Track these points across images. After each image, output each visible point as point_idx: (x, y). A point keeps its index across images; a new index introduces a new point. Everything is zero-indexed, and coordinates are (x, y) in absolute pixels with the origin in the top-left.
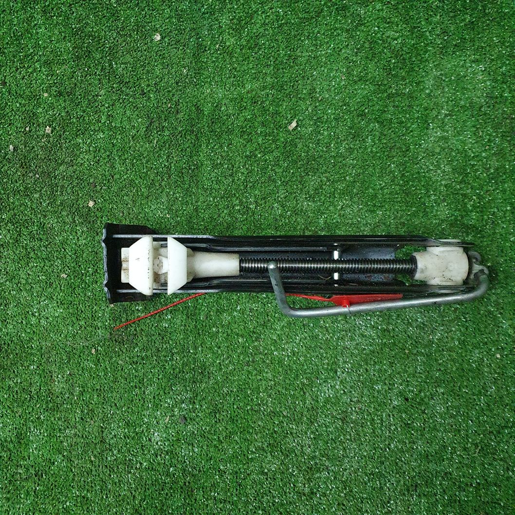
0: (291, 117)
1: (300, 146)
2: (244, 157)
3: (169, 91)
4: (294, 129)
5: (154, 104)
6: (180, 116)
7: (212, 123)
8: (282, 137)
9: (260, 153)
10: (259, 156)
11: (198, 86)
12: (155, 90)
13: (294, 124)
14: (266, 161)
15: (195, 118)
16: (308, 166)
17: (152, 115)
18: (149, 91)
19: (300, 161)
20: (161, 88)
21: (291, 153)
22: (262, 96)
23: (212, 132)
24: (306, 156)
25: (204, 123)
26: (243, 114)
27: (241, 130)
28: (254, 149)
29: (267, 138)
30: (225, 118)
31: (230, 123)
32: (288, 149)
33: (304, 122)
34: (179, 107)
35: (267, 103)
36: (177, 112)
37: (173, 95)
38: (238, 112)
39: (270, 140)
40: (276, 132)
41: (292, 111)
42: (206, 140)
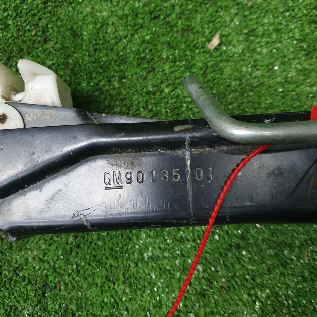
0: (210, 33)
1: (227, 71)
2: (144, 94)
3: (34, 15)
4: (217, 49)
5: (12, 33)
6: (50, 45)
7: (95, 50)
8: (199, 61)
9: (168, 86)
10: (167, 90)
11: (73, 5)
12: (14, 14)
13: (216, 41)
14: (178, 97)
15: (70, 46)
16: (244, 100)
18: (7, 16)
19: (230, 94)
20: (23, 11)
21: (215, 82)
22: (165, 9)
23: (94, 62)
24: (240, 85)
25: (84, 52)
26: (140, 35)
27: (137, 57)
28: (159, 81)
29: (177, 64)
30: (113, 41)
31: (120, 49)
32: (209, 76)
33: (230, 38)
34: (48, 34)
35: (174, 16)
37: (40, 19)
38: (131, 32)
39: (181, 67)
40: (189, 54)
41: (211, 25)
42: (86, 75)
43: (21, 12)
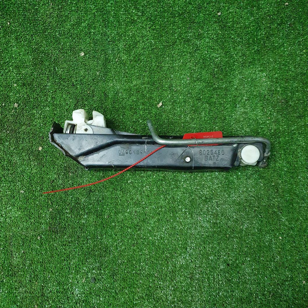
0: (159, 100)
1: (164, 116)
2: (132, 122)
3: (88, 84)
4: (161, 107)
5: (79, 91)
6: (95, 98)
7: (114, 102)
8: (154, 111)
9: (141, 120)
10: (141, 121)
11: (105, 82)
12: (80, 83)
13: (160, 104)
14: (145, 124)
15: (103, 100)
16: (169, 128)
17: (78, 98)
18: (77, 84)
19: (164, 125)
20: (84, 82)
21: (159, 120)
22: (142, 88)
23: (113, 108)
24: (168, 122)
25: (109, 103)
26: (132, 98)
27: (130, 107)
28: (138, 117)
29: (145, 111)
30: (121, 100)
31: (124, 103)
32: (157, 118)
33: (166, 103)
34: (94, 93)
35: (145, 92)
36: (93, 97)
37: (91, 86)
38: (129, 97)
39: (147, 113)
40: (150, 108)
41: (159, 97)
42: (110, 112)
43: (83, 82)
